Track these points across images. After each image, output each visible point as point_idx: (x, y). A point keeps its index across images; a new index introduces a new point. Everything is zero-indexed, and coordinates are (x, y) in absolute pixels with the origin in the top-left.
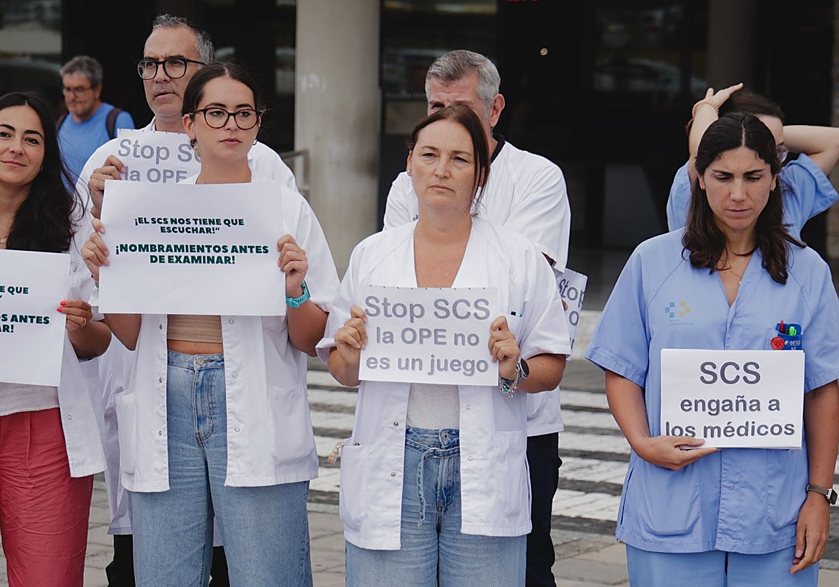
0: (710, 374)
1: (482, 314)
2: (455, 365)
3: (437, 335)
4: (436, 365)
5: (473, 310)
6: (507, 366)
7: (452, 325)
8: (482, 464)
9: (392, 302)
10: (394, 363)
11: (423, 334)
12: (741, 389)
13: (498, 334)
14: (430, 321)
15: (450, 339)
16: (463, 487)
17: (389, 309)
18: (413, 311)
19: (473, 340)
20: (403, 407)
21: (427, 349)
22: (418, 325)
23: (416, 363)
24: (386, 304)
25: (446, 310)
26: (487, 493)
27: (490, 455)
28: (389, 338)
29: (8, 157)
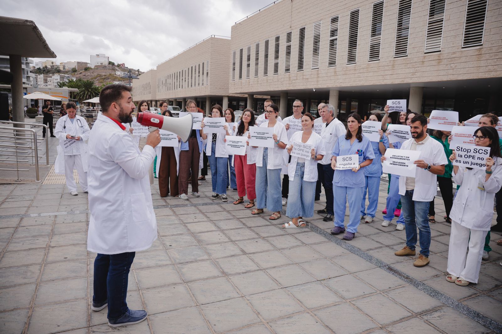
0: (344, 159)
1: (310, 148)
2: (305, 155)
3: (303, 150)
4: (302, 155)
5: (309, 148)
6: (313, 156)
7: (305, 149)
8: (308, 170)
9: (297, 144)
10: (296, 153)
11: (301, 150)
12: (349, 162)
13: (313, 151)
14: (302, 148)
15: (304, 151)
16: (305, 173)
17: (296, 145)
18: (300, 146)
19: (308, 152)
20: (297, 159)
21: (301, 152)
22: (300, 148)
23: (299, 154)
24: (296, 144)
25: (305, 147)
26: (308, 175)
27: (309, 169)
28: (296, 149)
29: (245, 118)
